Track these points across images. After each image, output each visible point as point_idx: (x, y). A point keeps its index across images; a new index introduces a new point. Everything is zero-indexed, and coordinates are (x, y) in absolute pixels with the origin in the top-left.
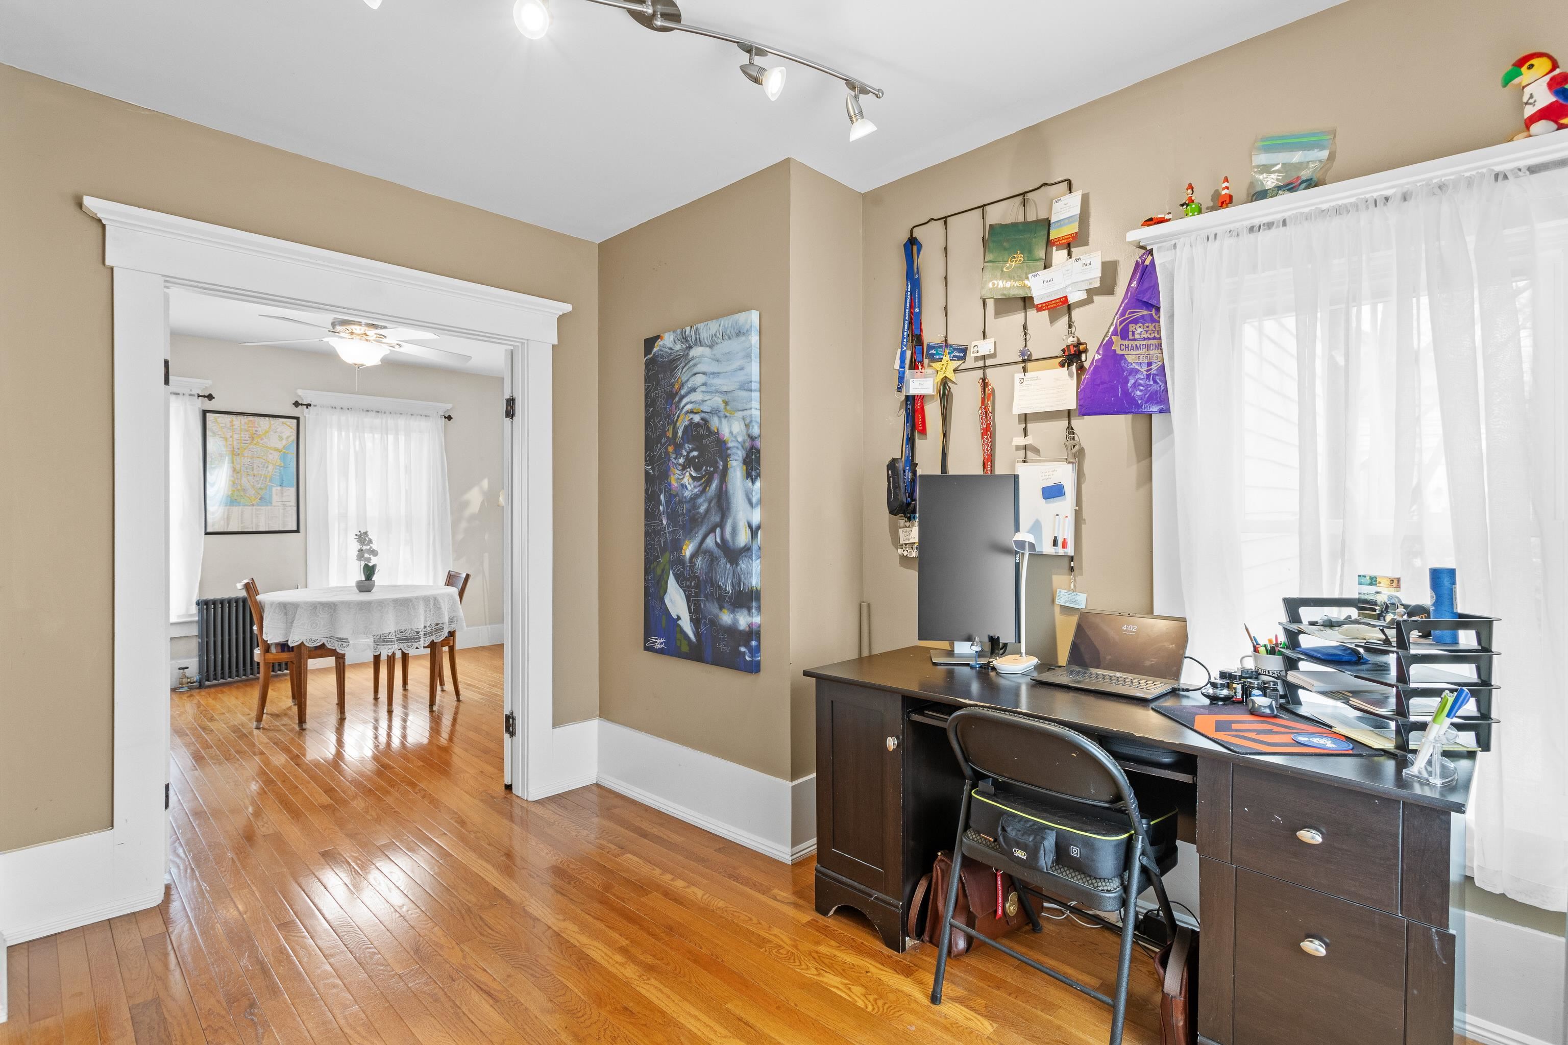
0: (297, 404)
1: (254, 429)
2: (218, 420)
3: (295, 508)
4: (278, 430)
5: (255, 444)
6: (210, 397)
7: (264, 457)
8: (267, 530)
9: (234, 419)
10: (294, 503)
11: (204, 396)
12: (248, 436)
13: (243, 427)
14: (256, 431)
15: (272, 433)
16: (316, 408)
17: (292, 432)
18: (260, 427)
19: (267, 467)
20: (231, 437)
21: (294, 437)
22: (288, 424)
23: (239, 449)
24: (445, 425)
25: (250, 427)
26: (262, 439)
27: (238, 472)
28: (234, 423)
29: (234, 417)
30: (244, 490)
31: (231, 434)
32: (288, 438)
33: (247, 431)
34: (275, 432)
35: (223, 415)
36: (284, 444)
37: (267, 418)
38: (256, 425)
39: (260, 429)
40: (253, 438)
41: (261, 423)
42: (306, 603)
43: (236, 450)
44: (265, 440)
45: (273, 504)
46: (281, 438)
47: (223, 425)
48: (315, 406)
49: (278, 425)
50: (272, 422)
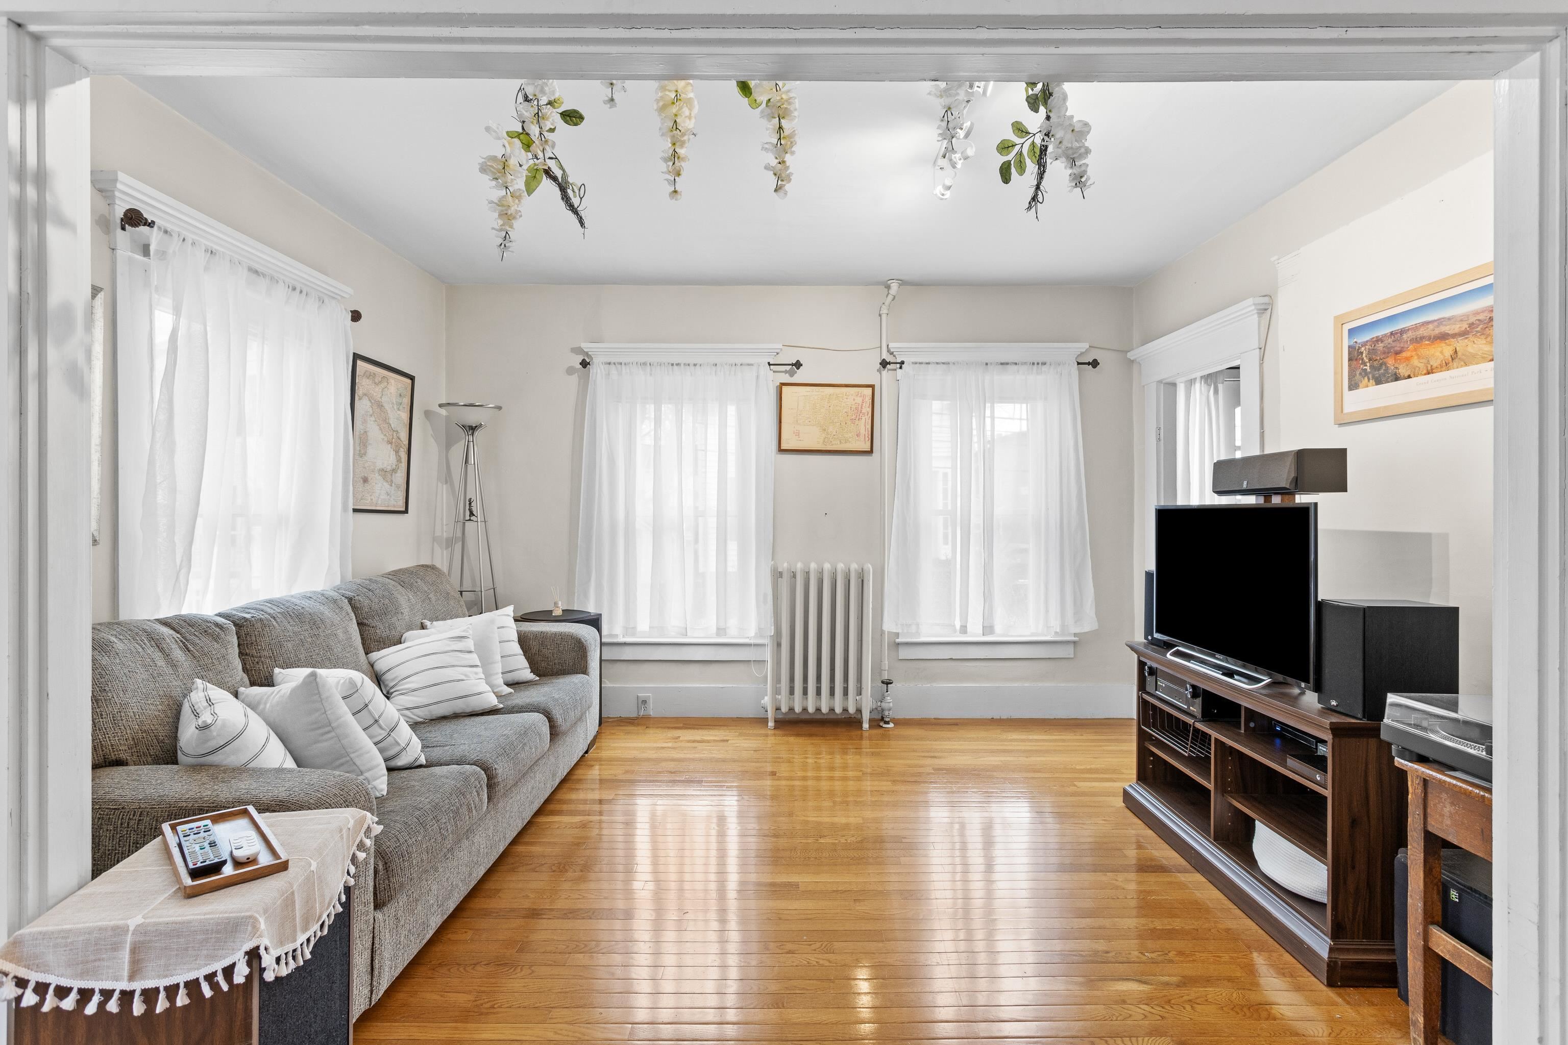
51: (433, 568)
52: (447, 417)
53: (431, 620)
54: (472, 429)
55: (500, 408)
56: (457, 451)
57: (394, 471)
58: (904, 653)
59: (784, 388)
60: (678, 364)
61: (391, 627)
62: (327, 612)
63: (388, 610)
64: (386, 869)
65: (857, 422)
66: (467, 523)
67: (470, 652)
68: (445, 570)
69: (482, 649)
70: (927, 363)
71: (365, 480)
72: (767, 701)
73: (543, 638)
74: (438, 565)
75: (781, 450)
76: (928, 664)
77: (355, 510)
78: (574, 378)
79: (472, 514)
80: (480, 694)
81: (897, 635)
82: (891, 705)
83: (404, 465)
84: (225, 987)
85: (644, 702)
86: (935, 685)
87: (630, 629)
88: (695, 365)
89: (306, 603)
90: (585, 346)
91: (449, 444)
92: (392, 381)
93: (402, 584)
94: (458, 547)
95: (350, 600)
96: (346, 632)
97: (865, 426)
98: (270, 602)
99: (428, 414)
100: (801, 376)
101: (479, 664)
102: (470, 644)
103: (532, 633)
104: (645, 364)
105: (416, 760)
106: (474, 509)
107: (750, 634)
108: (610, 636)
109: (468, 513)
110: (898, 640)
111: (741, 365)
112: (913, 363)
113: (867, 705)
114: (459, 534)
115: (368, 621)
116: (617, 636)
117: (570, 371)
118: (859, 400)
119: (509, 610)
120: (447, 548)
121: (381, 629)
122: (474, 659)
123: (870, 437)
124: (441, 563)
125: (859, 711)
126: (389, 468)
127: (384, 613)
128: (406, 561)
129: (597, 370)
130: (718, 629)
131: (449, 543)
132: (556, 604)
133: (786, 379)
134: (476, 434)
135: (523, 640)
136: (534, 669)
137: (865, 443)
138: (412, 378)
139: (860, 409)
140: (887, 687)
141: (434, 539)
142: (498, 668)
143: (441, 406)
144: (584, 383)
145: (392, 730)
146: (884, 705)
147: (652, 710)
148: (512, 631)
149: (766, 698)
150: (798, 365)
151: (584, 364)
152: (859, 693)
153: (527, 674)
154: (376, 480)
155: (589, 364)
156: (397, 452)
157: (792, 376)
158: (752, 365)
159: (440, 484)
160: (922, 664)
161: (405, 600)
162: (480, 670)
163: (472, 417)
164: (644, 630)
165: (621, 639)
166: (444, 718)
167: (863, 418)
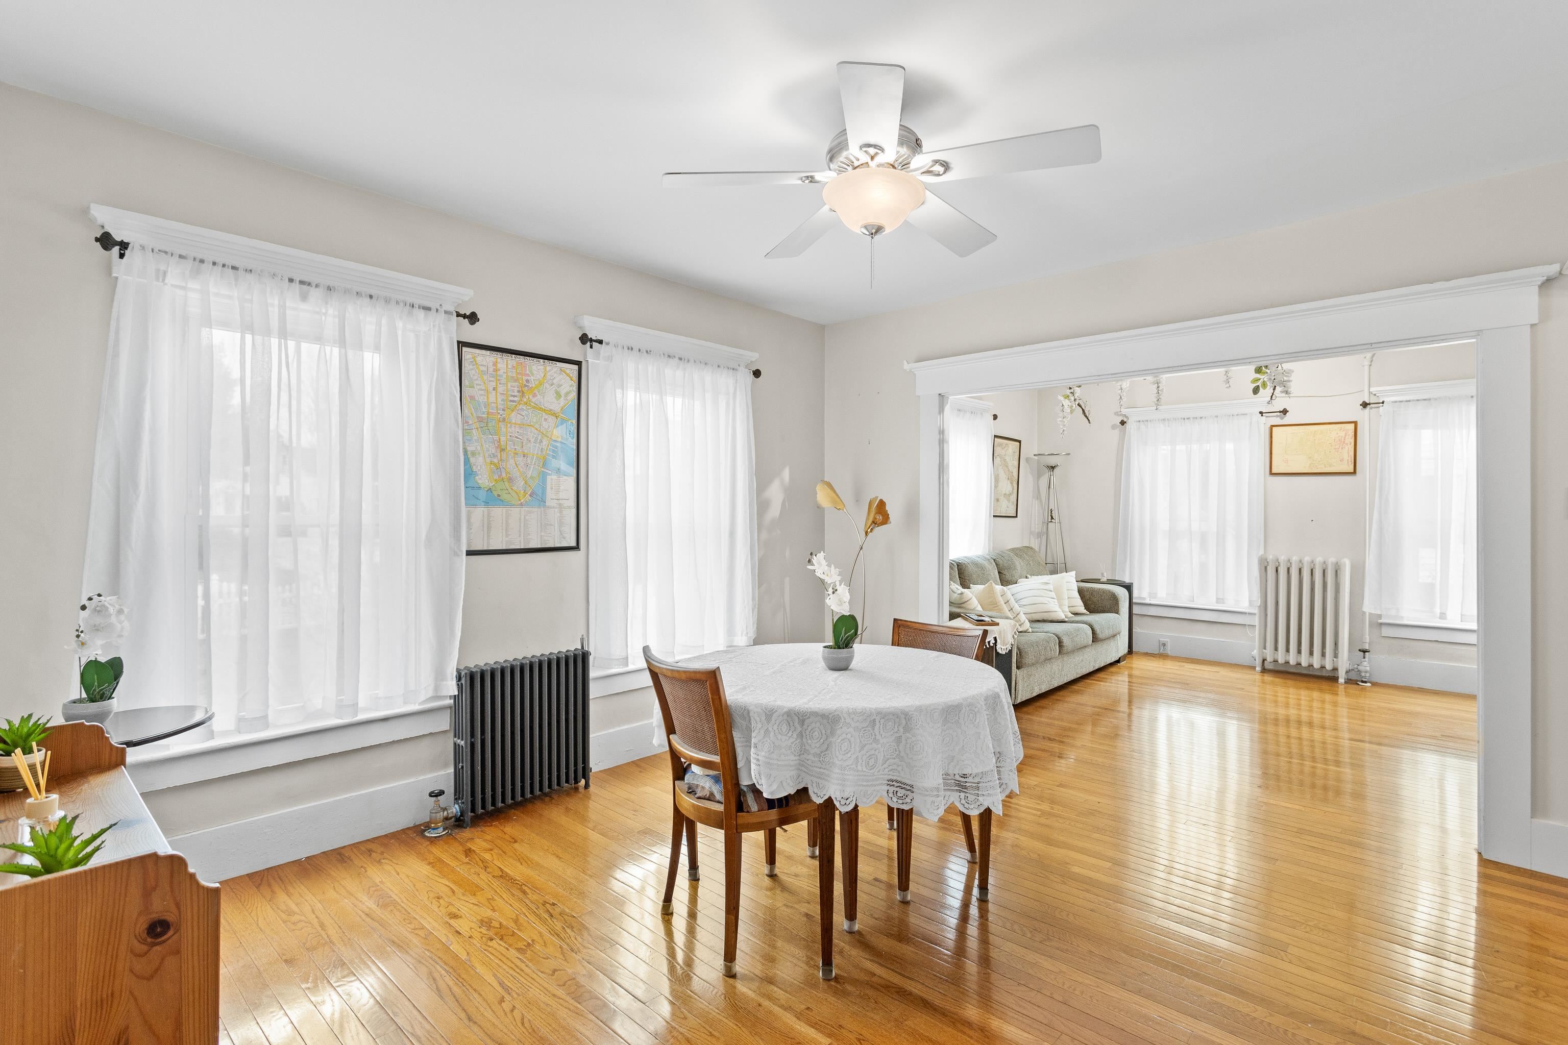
0: (584, 339)
1: (525, 378)
2: (477, 359)
3: (574, 511)
4: (555, 381)
5: (526, 403)
6: (473, 318)
7: (537, 426)
8: (539, 546)
9: (499, 360)
10: (573, 503)
11: (464, 316)
12: (516, 389)
13: (510, 374)
14: (527, 381)
15: (548, 386)
16: (608, 346)
17: (571, 386)
18: (533, 374)
19: (541, 441)
20: (494, 389)
21: (574, 394)
22: (568, 371)
23: (504, 410)
24: (753, 382)
25: (518, 374)
26: (535, 395)
27: (503, 450)
28: (499, 366)
29: (498, 356)
30: (510, 480)
31: (494, 384)
32: (567, 394)
33: (516, 380)
34: (552, 385)
35: (484, 352)
36: (562, 404)
37: (542, 360)
38: (528, 372)
39: (532, 378)
40: (523, 393)
41: (534, 367)
42: (853, 713)
43: (502, 412)
44: (539, 397)
45: (547, 504)
46: (558, 395)
47: (484, 369)
48: (608, 344)
49: (555, 372)
50: (548, 368)
51: (1031, 548)
52: (1038, 461)
53: (1031, 575)
54: (1053, 468)
55: (1069, 454)
56: (1044, 481)
57: (1010, 494)
58: (1386, 631)
59: (1274, 429)
60: (1188, 419)
61: (1012, 576)
62: (986, 564)
63: (1011, 567)
64: (1020, 655)
65: (1340, 450)
66: (1049, 524)
67: (1051, 591)
68: (1037, 549)
69: (1058, 591)
70: (1407, 401)
71: (998, 500)
72: (1255, 652)
73: (1092, 591)
74: (1032, 545)
75: (1271, 474)
76: (1413, 643)
77: (994, 516)
78: (1117, 432)
79: (1052, 518)
80: (1056, 612)
81: (1380, 616)
82: (1368, 669)
83: (1016, 490)
84: (988, 646)
85: (1164, 645)
86: (1418, 660)
87: (1152, 595)
88: (1201, 418)
89: (978, 559)
90: (1124, 411)
91: (1039, 475)
92: (1010, 445)
93: (1017, 555)
94: (1044, 538)
95: (994, 560)
96: (994, 574)
97: (1348, 453)
98: (966, 557)
99: (1027, 460)
100: (1288, 419)
101: (1055, 597)
102: (1051, 587)
103: (1086, 587)
104: (1164, 420)
105: (1028, 630)
106: (1053, 515)
107: (1244, 606)
108: (1140, 598)
109: (1050, 517)
110: (1380, 621)
111: (1237, 415)
112: (1393, 402)
113: (1343, 665)
114: (1045, 530)
115: (1002, 572)
116: (1144, 599)
117: (1114, 427)
118: (1343, 434)
119: (1073, 573)
120: (1037, 538)
121: (1008, 577)
122: (1053, 594)
123: (1353, 461)
124: (1034, 544)
125: (1335, 669)
126: (1008, 493)
127: (1009, 568)
128: (1017, 544)
129: (1131, 426)
130: (1217, 599)
131: (1039, 535)
132: (1103, 576)
133: (1277, 421)
134: (1055, 470)
135: (1081, 591)
136: (1087, 607)
137: (1348, 466)
138: (1020, 442)
139: (1343, 440)
140: (1364, 655)
141: (1031, 533)
142: (1066, 602)
143: (1034, 455)
144: (1123, 434)
145: (1018, 614)
146: (1360, 668)
147: (1169, 650)
148: (1074, 586)
149: (1255, 651)
150: (1285, 412)
151: (1123, 423)
152: (1336, 656)
153: (1082, 609)
154: (1002, 498)
155: (1126, 422)
156: (1012, 483)
157: (1282, 418)
158: (1246, 414)
159: (1034, 500)
160: (1407, 642)
161: (1018, 563)
162: (1056, 600)
163: (1052, 461)
164: (1162, 596)
165: (1148, 601)
166: (1038, 621)
167: (1347, 447)
